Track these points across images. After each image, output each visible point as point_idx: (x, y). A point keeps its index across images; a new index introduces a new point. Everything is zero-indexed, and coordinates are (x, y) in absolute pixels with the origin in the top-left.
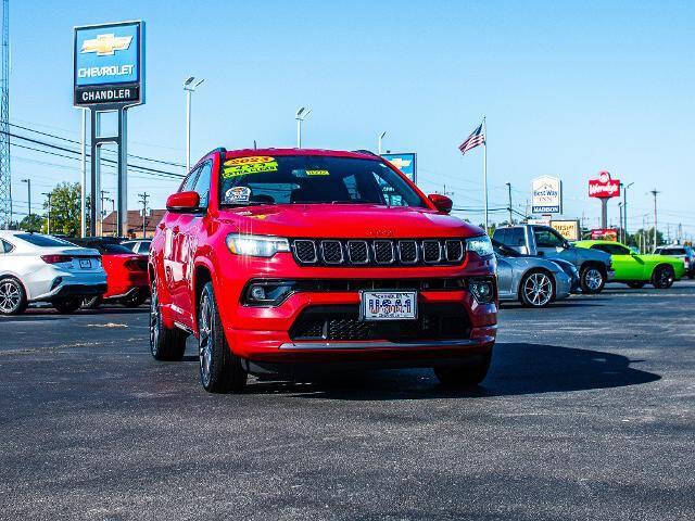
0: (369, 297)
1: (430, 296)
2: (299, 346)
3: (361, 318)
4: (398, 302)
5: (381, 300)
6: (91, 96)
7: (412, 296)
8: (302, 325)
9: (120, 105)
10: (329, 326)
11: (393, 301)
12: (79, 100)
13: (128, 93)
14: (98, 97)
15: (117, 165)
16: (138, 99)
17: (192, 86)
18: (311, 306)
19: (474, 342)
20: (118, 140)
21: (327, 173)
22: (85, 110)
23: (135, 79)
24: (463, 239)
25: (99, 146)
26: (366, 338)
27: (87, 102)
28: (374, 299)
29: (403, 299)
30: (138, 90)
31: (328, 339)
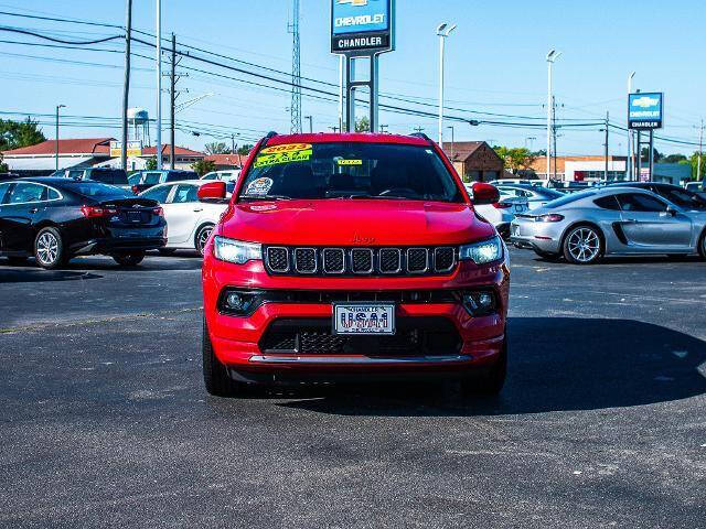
0: (340, 310)
1: (411, 309)
2: (268, 359)
3: (333, 331)
4: (374, 316)
5: (355, 314)
6: (346, 43)
7: (389, 310)
8: (272, 337)
9: (372, 52)
10: (300, 339)
11: (368, 315)
12: (335, 48)
13: (379, 40)
14: (352, 44)
15: (369, 105)
16: (388, 46)
17: (446, 31)
18: (280, 319)
19: (466, 358)
20: (371, 84)
21: (360, 162)
22: (342, 56)
23: (386, 27)
24: (457, 247)
25: (354, 89)
26: (340, 352)
27: (343, 49)
28: (347, 312)
29: (380, 313)
30: (388, 37)
31: (301, 353)
